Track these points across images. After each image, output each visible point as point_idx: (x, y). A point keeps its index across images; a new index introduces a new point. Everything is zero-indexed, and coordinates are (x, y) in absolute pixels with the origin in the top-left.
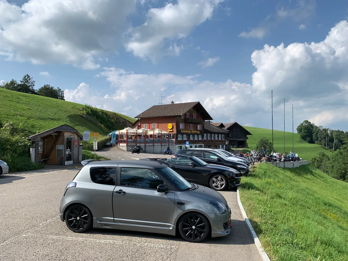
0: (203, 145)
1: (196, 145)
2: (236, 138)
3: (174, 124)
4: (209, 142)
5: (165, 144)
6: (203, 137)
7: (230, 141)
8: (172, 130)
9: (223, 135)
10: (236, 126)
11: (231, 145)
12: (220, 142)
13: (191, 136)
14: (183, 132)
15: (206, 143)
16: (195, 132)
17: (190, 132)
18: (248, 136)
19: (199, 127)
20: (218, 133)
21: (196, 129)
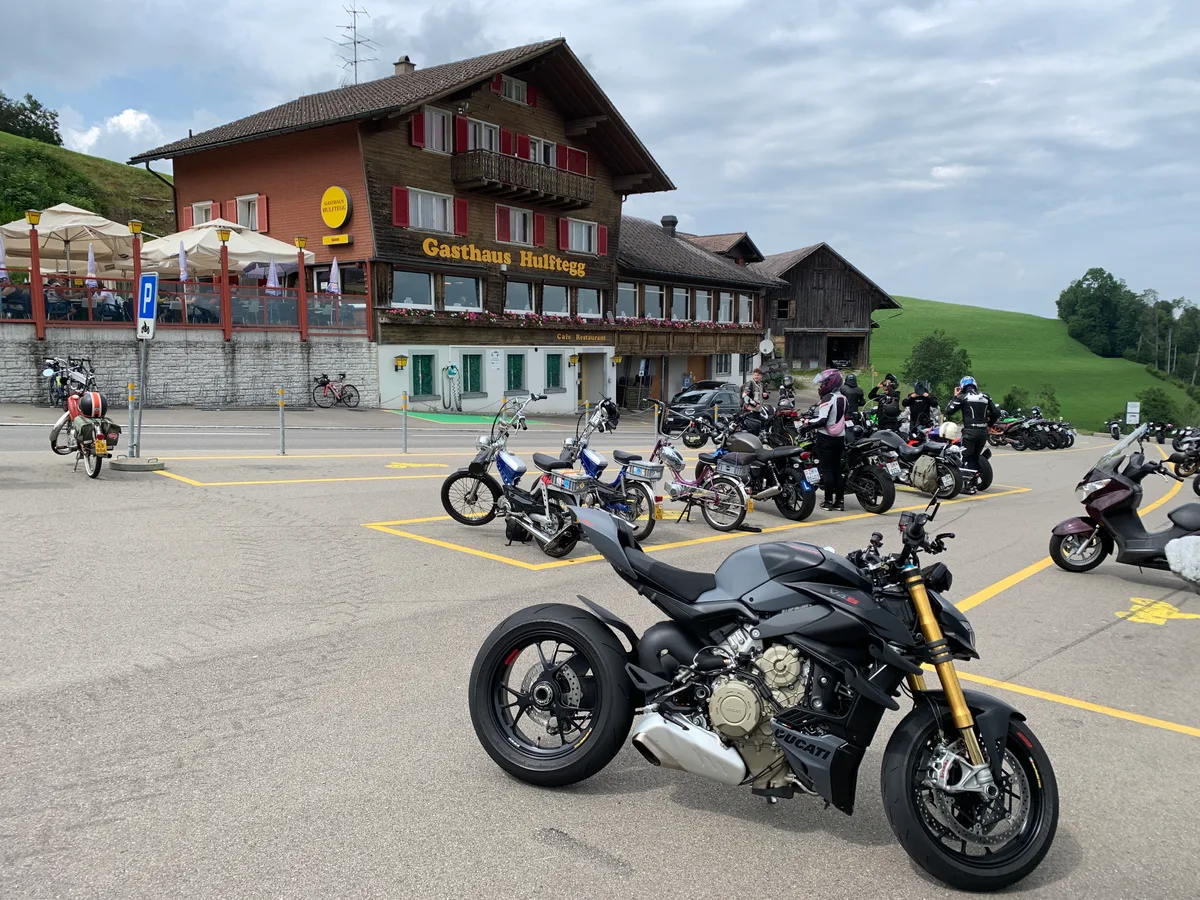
0: (610, 351)
1: (554, 350)
2: (822, 323)
4: (649, 333)
5: (270, 337)
6: (609, 301)
7: (788, 335)
8: (343, 239)
9: (744, 300)
10: (821, 262)
11: (796, 357)
12: (724, 339)
13: (516, 289)
14: (438, 257)
15: (628, 338)
16: (550, 262)
17: (504, 262)
18: (877, 315)
19: (580, 236)
20: (715, 286)
21: (560, 247)
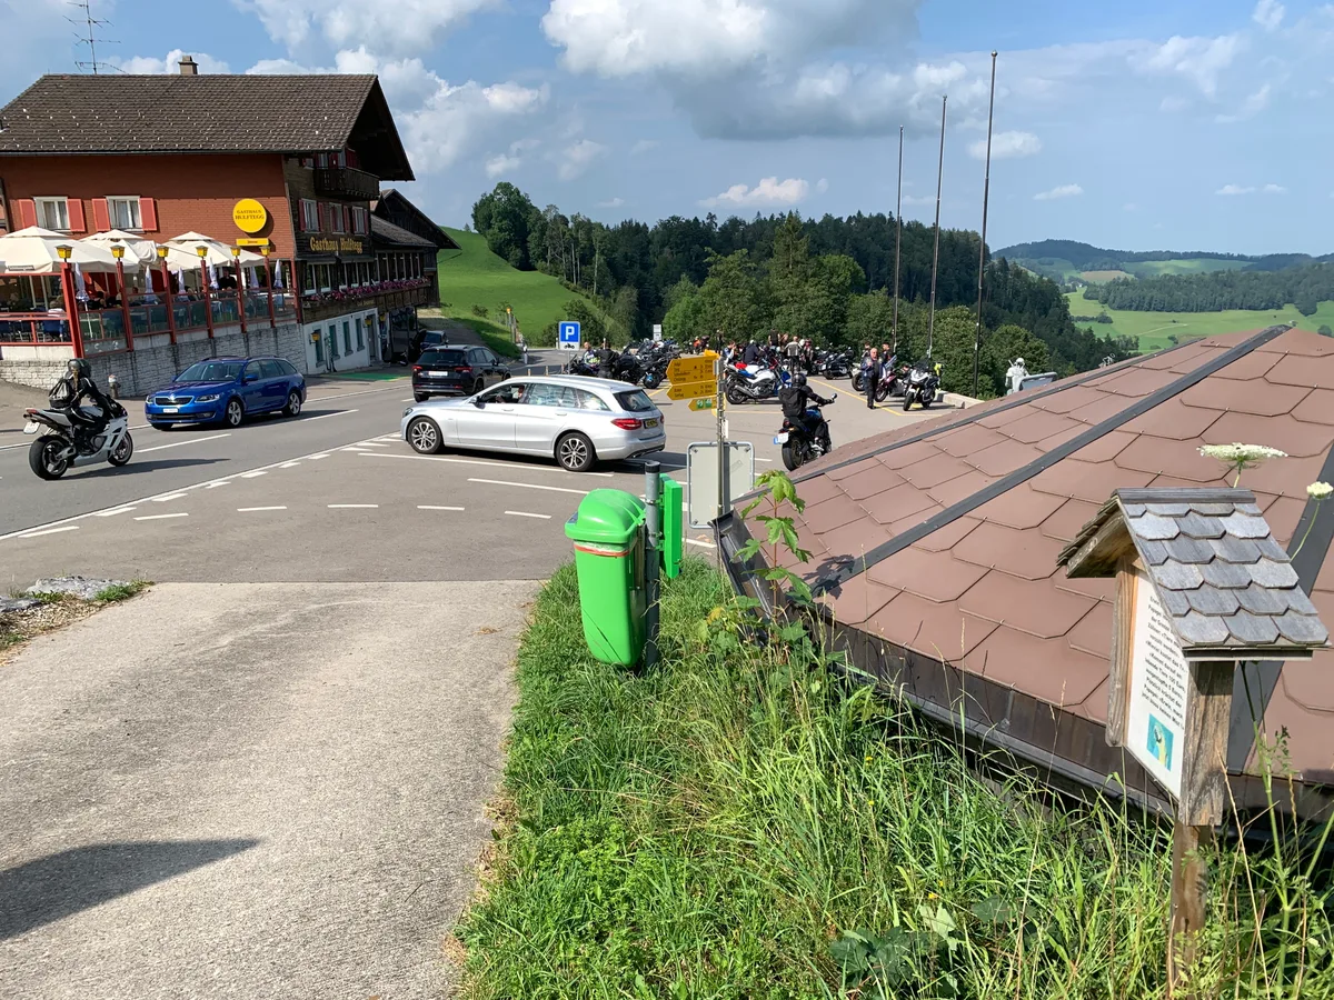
3: (282, 205)
6: (372, 271)
8: (262, 242)
14: (316, 251)
15: (381, 300)
16: (351, 245)
21: (353, 230)
